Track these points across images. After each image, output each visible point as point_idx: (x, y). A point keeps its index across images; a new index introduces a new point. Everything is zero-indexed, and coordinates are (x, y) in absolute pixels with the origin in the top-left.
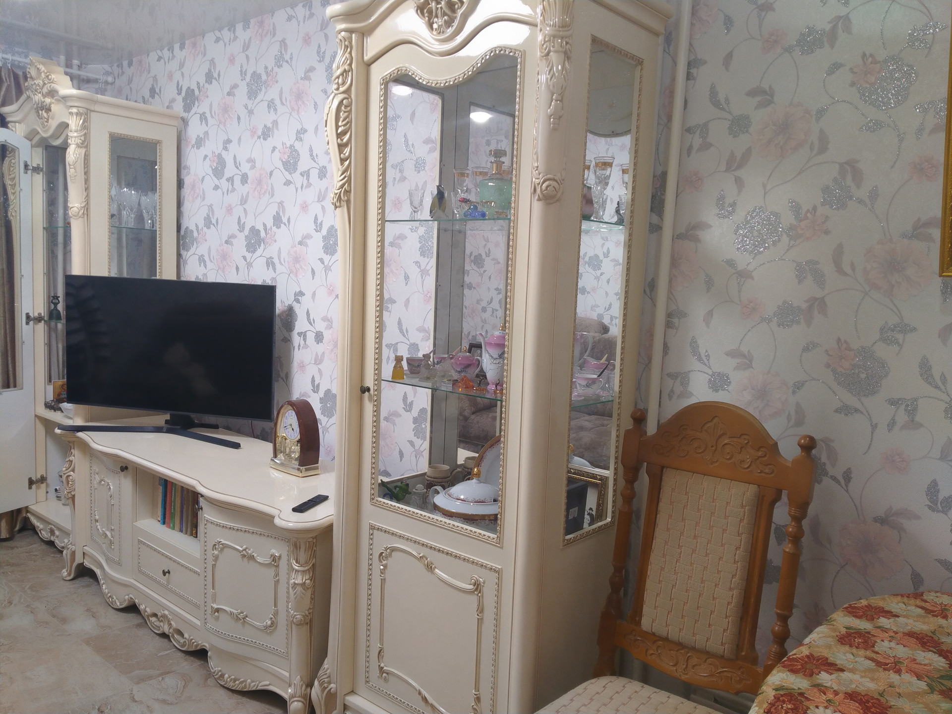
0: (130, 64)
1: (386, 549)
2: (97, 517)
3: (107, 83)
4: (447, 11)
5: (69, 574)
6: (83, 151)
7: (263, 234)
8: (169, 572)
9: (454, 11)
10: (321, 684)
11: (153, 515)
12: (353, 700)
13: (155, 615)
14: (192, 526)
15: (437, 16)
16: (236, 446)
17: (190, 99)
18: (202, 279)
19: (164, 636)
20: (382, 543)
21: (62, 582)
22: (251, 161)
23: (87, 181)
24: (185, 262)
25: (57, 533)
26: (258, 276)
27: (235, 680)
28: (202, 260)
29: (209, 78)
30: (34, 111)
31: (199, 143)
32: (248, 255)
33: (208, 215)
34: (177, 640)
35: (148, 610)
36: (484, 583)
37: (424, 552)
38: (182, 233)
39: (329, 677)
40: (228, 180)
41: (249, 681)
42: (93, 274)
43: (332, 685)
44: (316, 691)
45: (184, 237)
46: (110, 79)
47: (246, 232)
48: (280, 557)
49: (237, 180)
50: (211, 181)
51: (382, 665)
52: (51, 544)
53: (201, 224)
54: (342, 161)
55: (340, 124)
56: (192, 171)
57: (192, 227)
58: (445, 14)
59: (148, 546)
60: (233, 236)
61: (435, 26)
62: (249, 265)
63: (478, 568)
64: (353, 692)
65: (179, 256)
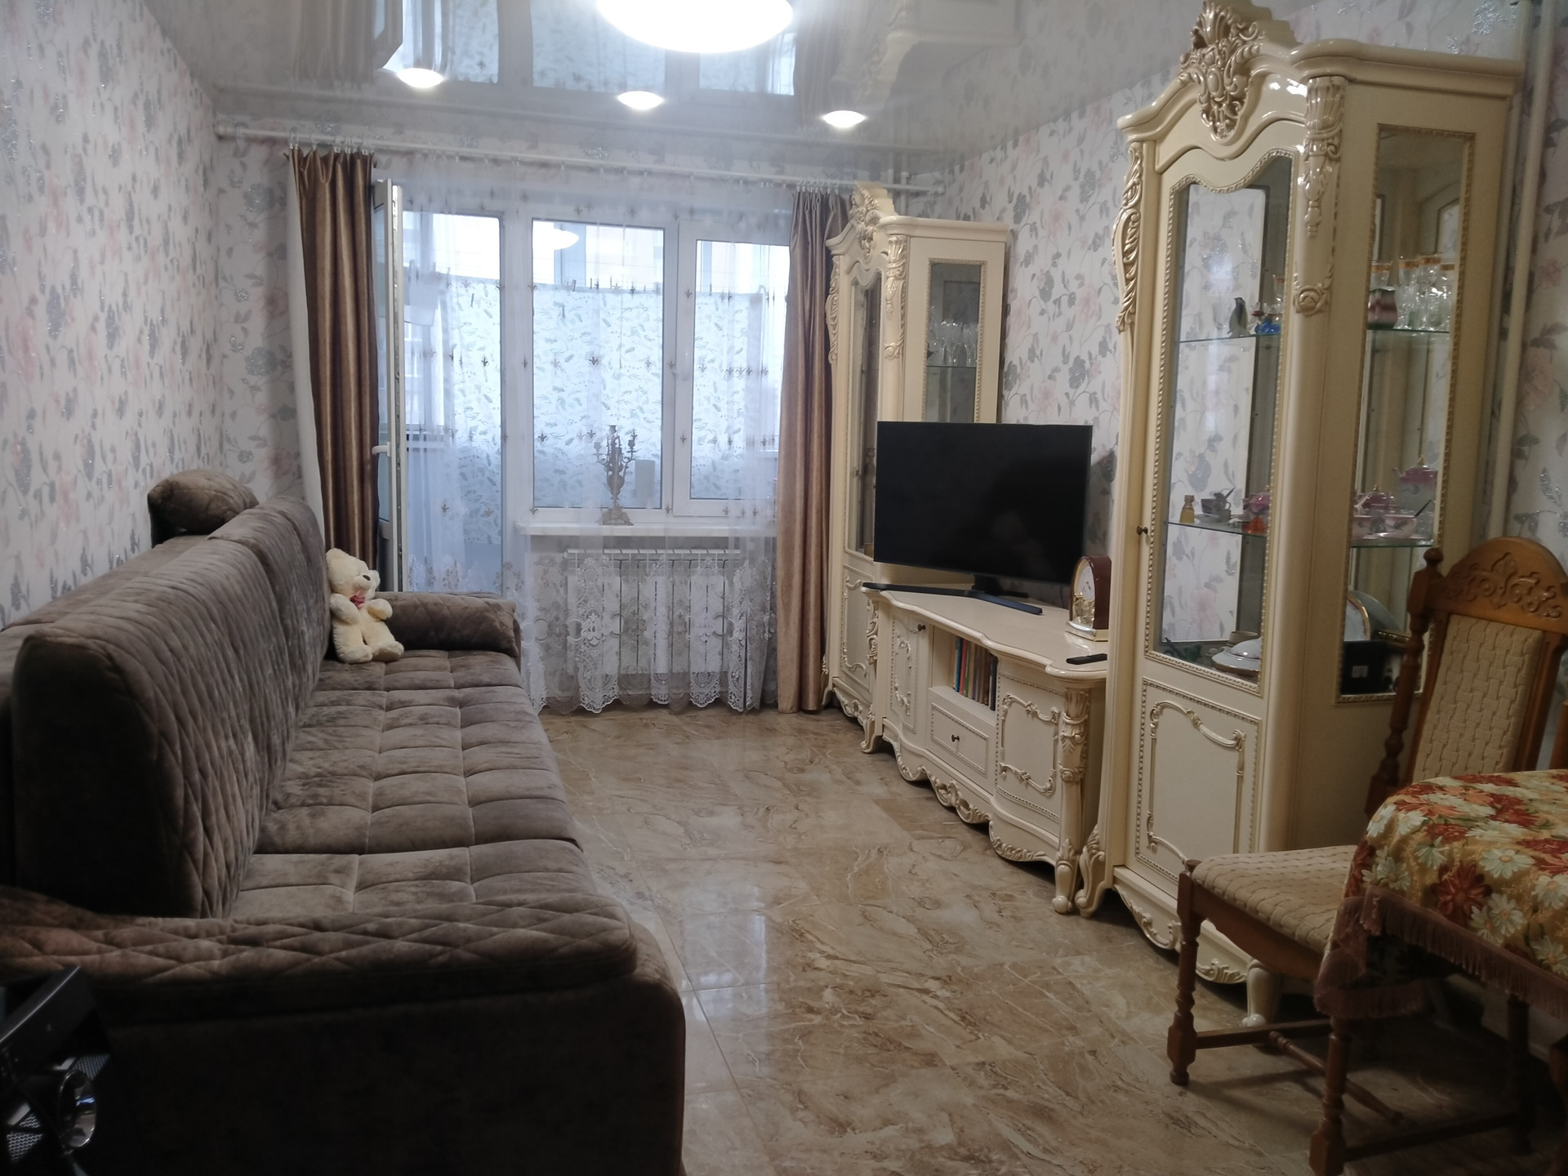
0: (962, 169)
1: (1158, 705)
2: (897, 685)
3: (936, 194)
4: (1229, 115)
5: (868, 747)
6: (902, 282)
7: (1087, 365)
8: (958, 738)
9: (1235, 114)
10: (1089, 851)
11: (949, 683)
12: (1120, 871)
13: (944, 787)
14: (987, 695)
15: (1219, 120)
16: (1039, 612)
17: (1021, 207)
18: (1022, 422)
19: (952, 809)
20: (1154, 698)
21: (861, 754)
22: (1079, 277)
23: (903, 316)
24: (1007, 405)
25: (860, 708)
26: (1078, 418)
27: (1012, 849)
28: (1024, 401)
29: (1042, 180)
30: (857, 241)
31: (1027, 261)
32: (1071, 392)
33: (1033, 346)
34: (962, 813)
35: (938, 780)
36: (1245, 737)
37: (1191, 706)
38: (1006, 369)
39: (1097, 843)
40: (1055, 302)
41: (1025, 850)
42: (906, 420)
43: (1101, 853)
44: (1083, 859)
45: (1007, 374)
46: (940, 189)
47: (1071, 363)
48: (1059, 714)
49: (1065, 300)
50: (1037, 305)
51: (1151, 834)
52: (854, 720)
53: (1025, 357)
54: (1128, 281)
55: (1127, 241)
56: (1019, 294)
57: (1016, 362)
58: (1226, 118)
59: (940, 711)
60: (1056, 370)
61: (1219, 130)
62: (1072, 403)
63: (1240, 721)
64: (1124, 866)
65: (1000, 397)
